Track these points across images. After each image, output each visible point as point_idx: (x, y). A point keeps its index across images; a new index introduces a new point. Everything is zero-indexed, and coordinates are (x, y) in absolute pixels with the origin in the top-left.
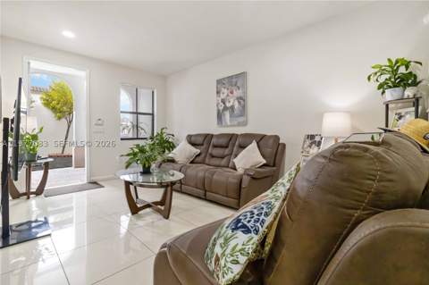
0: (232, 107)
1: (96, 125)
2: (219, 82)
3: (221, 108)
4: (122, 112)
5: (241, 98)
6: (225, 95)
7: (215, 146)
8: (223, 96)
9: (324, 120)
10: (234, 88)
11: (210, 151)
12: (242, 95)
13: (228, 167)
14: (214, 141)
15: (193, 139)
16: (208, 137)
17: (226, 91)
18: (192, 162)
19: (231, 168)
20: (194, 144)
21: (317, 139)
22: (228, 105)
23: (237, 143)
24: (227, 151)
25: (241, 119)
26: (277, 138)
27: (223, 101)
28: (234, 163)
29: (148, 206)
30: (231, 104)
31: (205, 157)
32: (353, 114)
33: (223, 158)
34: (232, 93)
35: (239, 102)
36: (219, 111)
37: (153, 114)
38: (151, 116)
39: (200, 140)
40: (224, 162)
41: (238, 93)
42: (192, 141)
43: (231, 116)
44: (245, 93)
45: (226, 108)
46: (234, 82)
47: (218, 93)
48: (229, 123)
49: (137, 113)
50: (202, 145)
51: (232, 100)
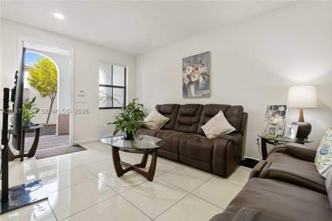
0: (197, 82)
1: (79, 96)
2: (185, 60)
3: (187, 83)
4: (100, 85)
5: (205, 74)
6: (191, 71)
7: (182, 115)
8: (188, 73)
9: (290, 93)
10: (199, 66)
11: (178, 118)
12: (206, 72)
13: (196, 133)
14: (182, 110)
15: (162, 108)
16: (176, 107)
17: (191, 68)
18: (162, 129)
19: (199, 134)
20: (163, 113)
21: (281, 109)
22: (193, 80)
23: (203, 112)
24: (194, 119)
25: (205, 92)
26: (241, 108)
27: (189, 77)
28: (202, 130)
29: (132, 168)
30: (196, 79)
31: (174, 124)
32: (318, 87)
33: (190, 125)
34: (197, 69)
35: (204, 78)
36: (184, 85)
37: (125, 88)
38: (123, 89)
39: (169, 109)
40: (192, 128)
41: (202, 70)
42: (161, 110)
43: (195, 90)
44: (209, 70)
45: (191, 83)
46: (199, 60)
47: (184, 69)
48: (194, 95)
49: (112, 86)
50: (171, 113)
51: (197, 76)
